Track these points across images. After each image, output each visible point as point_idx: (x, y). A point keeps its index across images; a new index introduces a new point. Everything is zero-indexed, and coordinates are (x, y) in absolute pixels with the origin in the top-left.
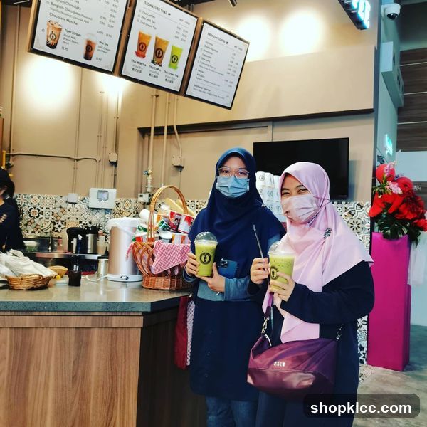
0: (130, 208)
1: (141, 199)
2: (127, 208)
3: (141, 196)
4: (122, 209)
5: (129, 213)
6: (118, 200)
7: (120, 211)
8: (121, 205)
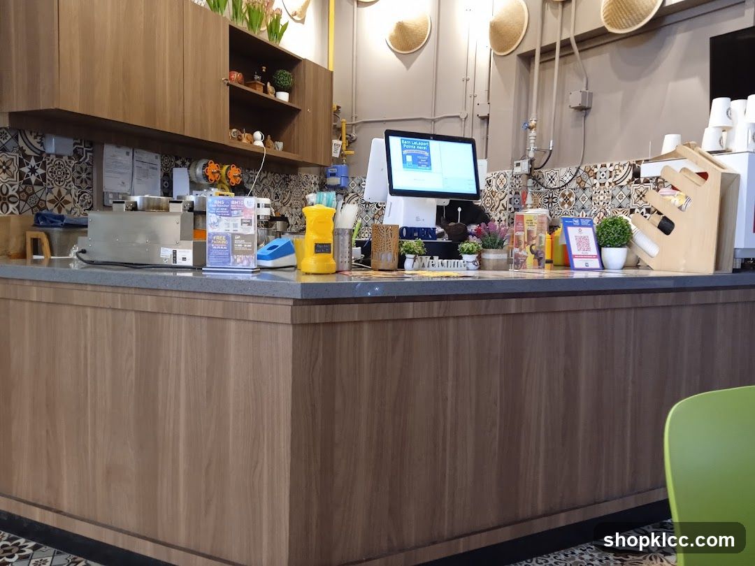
0: (505, 187)
1: (518, 170)
2: (501, 187)
3: (518, 165)
4: (494, 188)
5: (504, 195)
6: (489, 175)
7: (492, 192)
8: (493, 183)
